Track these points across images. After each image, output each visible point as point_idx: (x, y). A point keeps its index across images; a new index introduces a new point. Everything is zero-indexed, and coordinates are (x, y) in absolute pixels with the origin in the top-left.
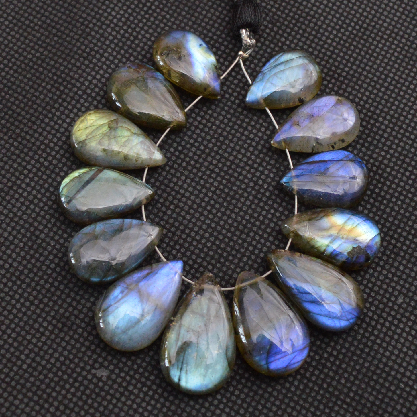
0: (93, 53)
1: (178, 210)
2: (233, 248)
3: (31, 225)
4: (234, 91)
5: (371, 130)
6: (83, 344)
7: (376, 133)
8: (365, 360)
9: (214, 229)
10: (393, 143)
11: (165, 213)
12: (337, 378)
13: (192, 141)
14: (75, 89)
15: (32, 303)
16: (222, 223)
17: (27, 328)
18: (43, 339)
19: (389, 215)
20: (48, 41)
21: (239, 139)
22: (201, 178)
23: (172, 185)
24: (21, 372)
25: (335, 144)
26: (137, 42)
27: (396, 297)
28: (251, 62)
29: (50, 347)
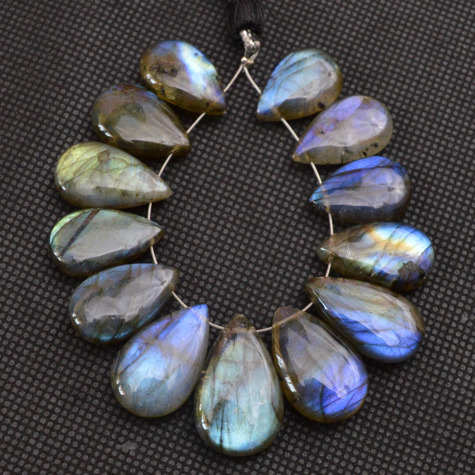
0: (69, 80)
1: (193, 248)
2: (263, 284)
3: (21, 287)
4: (241, 104)
5: (406, 131)
6: (101, 417)
7: (413, 134)
8: (433, 391)
9: (239, 265)
10: (433, 142)
11: (179, 254)
12: (404, 415)
13: (199, 167)
14: (54, 124)
15: (34, 378)
16: (247, 256)
17: (33, 407)
18: (54, 417)
19: (440, 224)
20: (13, 72)
21: (255, 159)
22: (216, 208)
23: (182, 220)
24: (32, 459)
25: (367, 150)
26: (120, 61)
27: (460, 316)
28: (258, 70)
29: (63, 426)
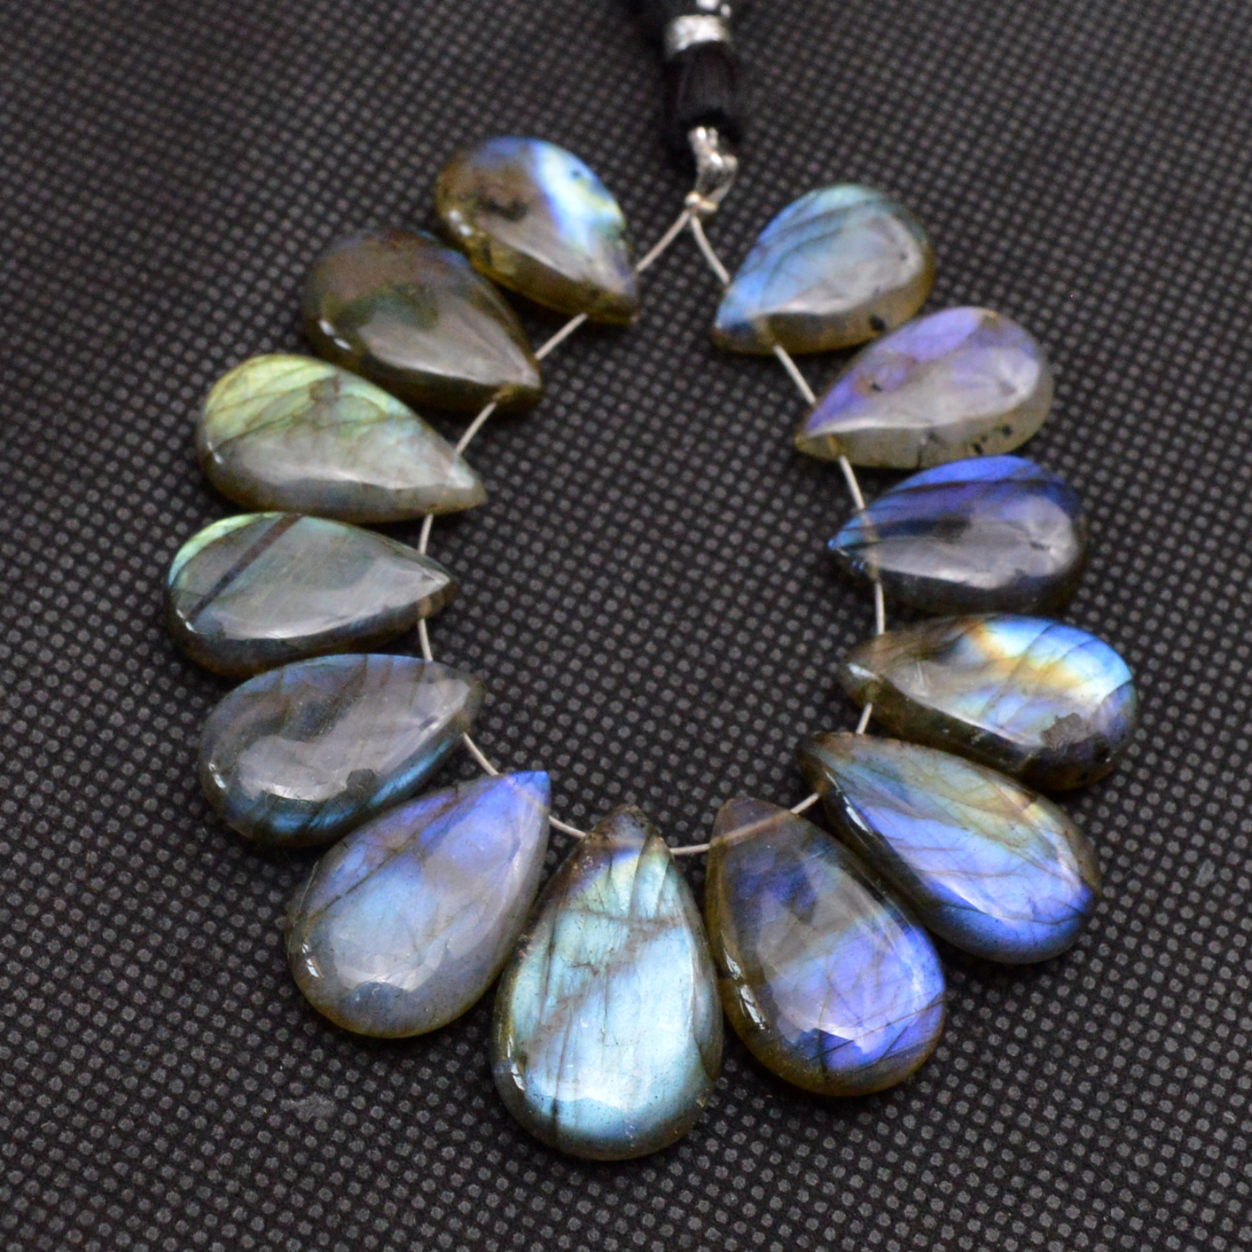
0: (255, 207)
1: (526, 637)
3: (82, 687)
4: (677, 306)
6: (250, 1028)
7: (1095, 428)
8: (1113, 1048)
9: (638, 689)
10: (1145, 452)
11: (487, 647)
12: (1032, 1102)
13: (559, 446)
14: (205, 307)
15: (90, 912)
16: (659, 671)
17: (78, 982)
18: (129, 1014)
19: (1156, 636)
20: (119, 178)
21: (700, 438)
22: (591, 547)
23: (503, 568)
24: (61, 1110)
25: (984, 439)
26: (384, 177)
27: (1193, 868)
28: (725, 230)
29: (149, 1037)
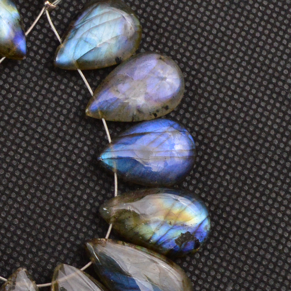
2: (45, 235)
4: (39, 47)
5: (195, 93)
7: (201, 96)
9: (24, 214)
10: (220, 107)
16: (32, 206)
21: (48, 106)
